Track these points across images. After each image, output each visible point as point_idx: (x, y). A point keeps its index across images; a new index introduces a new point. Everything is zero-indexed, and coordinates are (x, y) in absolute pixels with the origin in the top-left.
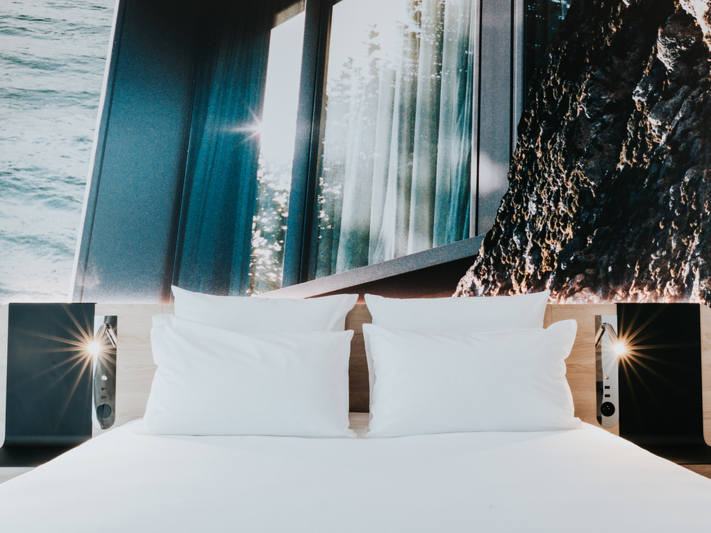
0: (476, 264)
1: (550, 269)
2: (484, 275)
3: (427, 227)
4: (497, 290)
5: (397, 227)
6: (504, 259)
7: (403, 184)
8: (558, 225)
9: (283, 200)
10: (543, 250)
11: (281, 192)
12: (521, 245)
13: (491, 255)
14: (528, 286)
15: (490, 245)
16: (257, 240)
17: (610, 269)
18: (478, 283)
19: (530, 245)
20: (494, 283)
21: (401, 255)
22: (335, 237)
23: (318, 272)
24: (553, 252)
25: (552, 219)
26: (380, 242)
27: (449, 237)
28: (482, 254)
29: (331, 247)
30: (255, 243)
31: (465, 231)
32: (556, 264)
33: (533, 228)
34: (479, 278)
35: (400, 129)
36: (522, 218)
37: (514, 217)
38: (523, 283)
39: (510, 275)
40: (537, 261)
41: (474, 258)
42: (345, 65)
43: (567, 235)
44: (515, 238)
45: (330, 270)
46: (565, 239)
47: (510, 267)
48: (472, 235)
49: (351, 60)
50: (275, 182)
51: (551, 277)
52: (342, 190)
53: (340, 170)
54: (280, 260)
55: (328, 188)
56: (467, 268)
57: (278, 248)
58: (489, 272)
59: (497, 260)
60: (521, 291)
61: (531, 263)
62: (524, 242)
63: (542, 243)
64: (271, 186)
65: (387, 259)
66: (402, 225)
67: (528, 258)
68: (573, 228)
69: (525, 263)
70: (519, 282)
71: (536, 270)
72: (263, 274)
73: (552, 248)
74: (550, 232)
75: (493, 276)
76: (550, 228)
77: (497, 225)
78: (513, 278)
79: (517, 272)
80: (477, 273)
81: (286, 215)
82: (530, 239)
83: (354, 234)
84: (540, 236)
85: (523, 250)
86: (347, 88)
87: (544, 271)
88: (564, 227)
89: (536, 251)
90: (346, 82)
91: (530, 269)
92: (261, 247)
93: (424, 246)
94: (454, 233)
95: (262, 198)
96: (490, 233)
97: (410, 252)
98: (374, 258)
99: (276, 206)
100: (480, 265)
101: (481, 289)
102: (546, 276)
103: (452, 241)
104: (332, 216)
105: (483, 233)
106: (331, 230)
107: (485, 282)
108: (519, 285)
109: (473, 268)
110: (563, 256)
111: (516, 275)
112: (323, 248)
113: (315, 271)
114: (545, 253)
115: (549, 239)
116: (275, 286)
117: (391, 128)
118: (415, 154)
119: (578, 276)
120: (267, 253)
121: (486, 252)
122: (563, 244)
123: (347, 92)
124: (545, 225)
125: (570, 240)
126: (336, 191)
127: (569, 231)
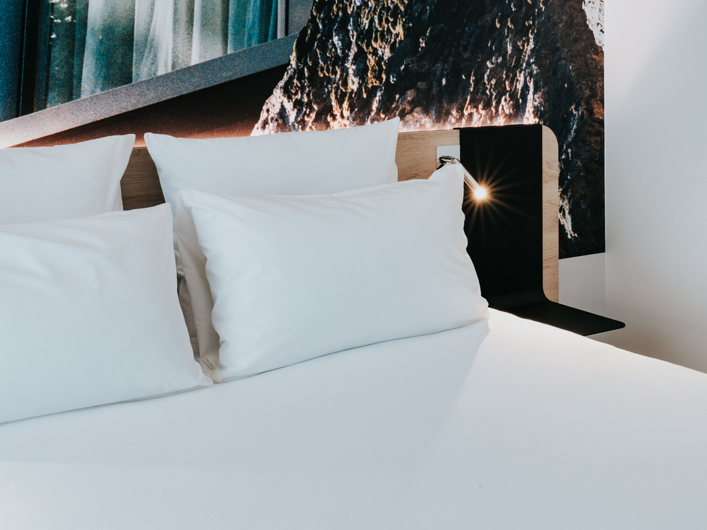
0: (286, 78)
1: (377, 84)
2: (296, 94)
3: (218, 21)
4: (313, 115)
5: (175, 21)
8: (387, 21)
12: (343, 49)
13: (306, 64)
14: (351, 108)
15: (304, 50)
17: (444, 81)
18: (289, 106)
20: (309, 105)
21: (182, 65)
22: (78, 36)
25: (380, 13)
26: (149, 44)
27: (250, 38)
28: (293, 63)
29: (71, 54)
31: (271, 28)
32: (384, 76)
33: (357, 25)
34: (289, 98)
36: (344, 10)
37: (335, 9)
38: (345, 105)
39: (329, 92)
40: (361, 73)
41: (283, 68)
43: (397, 35)
44: (335, 39)
46: (395, 41)
47: (329, 81)
48: (280, 35)
51: (379, 94)
56: (274, 85)
58: (302, 89)
59: (313, 71)
60: (342, 116)
61: (355, 75)
63: (367, 47)
65: (161, 72)
66: (183, 18)
67: (351, 68)
68: (403, 26)
69: (347, 75)
70: (340, 103)
71: (360, 85)
74: (377, 31)
75: (308, 95)
76: (377, 25)
77: (313, 20)
78: (333, 97)
79: (338, 88)
80: (287, 92)
82: (354, 41)
83: (108, 30)
84: (366, 36)
85: (346, 56)
87: (370, 86)
88: (394, 24)
89: (360, 57)
91: (353, 84)
93: (216, 52)
94: (256, 31)
96: (304, 32)
97: (195, 60)
98: (142, 71)
100: (291, 78)
101: (292, 115)
102: (372, 92)
103: (254, 44)
105: (295, 32)
106: (71, 24)
107: (298, 104)
108: (341, 107)
109: (281, 84)
110: (393, 64)
111: (336, 93)
113: (46, 95)
114: (371, 61)
115: (376, 41)
119: (409, 92)
121: (299, 59)
122: (393, 48)
124: (372, 21)
125: (401, 42)
127: (399, 29)
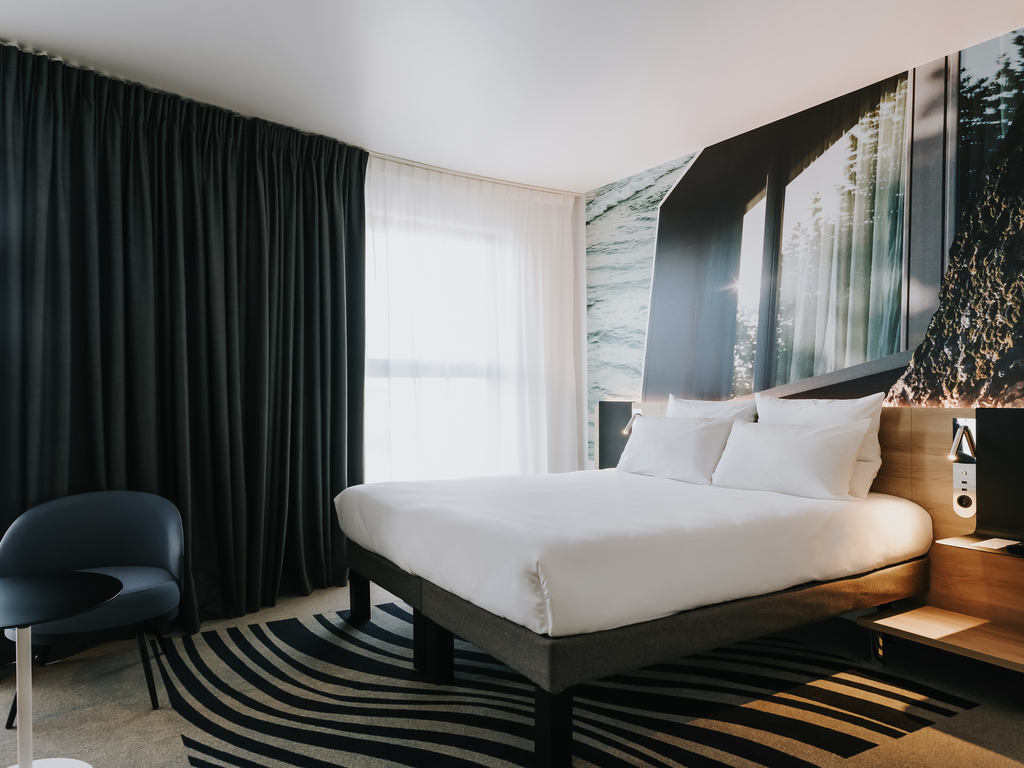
6: (935, 369)
7: (841, 313)
9: (752, 333)
10: (978, 360)
11: (752, 328)
16: (737, 361)
19: (963, 356)
23: (778, 382)
24: (990, 361)
30: (736, 364)
35: (839, 270)
42: (795, 229)
45: (785, 381)
49: (799, 224)
50: (748, 321)
52: (793, 322)
53: (792, 307)
54: (752, 374)
55: (783, 322)
57: (751, 366)
62: (956, 353)
64: (745, 323)
72: (741, 383)
73: (988, 357)
81: (755, 343)
86: (797, 245)
90: (796, 241)
92: (739, 366)
95: (739, 333)
99: (749, 337)
104: (786, 342)
112: (780, 365)
116: (748, 392)
117: (831, 271)
118: (851, 288)
120: (744, 370)
123: (797, 249)
126: (789, 323)
